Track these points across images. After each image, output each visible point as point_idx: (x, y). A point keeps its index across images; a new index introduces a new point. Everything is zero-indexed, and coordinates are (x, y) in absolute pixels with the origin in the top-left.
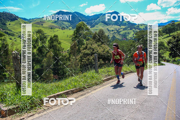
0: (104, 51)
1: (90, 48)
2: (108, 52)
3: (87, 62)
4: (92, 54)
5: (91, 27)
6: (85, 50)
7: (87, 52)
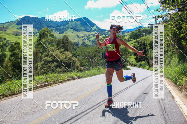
0: (66, 58)
1: (52, 55)
2: (70, 59)
3: (48, 70)
4: (54, 62)
5: (60, 34)
6: (46, 58)
7: (48, 59)
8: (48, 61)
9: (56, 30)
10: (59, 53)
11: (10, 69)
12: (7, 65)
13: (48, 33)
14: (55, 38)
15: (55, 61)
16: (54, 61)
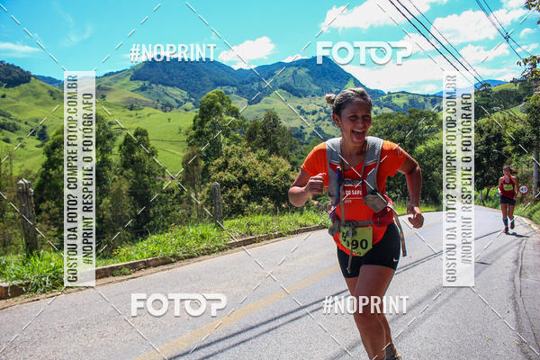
0: (275, 175)
1: (237, 166)
2: (286, 176)
4: (242, 185)
5: (250, 103)
6: (221, 173)
7: (227, 176)
8: (225, 181)
9: (240, 92)
10: (254, 160)
11: (126, 201)
12: (119, 191)
13: (223, 104)
14: (242, 118)
15: (245, 182)
16: (242, 182)
